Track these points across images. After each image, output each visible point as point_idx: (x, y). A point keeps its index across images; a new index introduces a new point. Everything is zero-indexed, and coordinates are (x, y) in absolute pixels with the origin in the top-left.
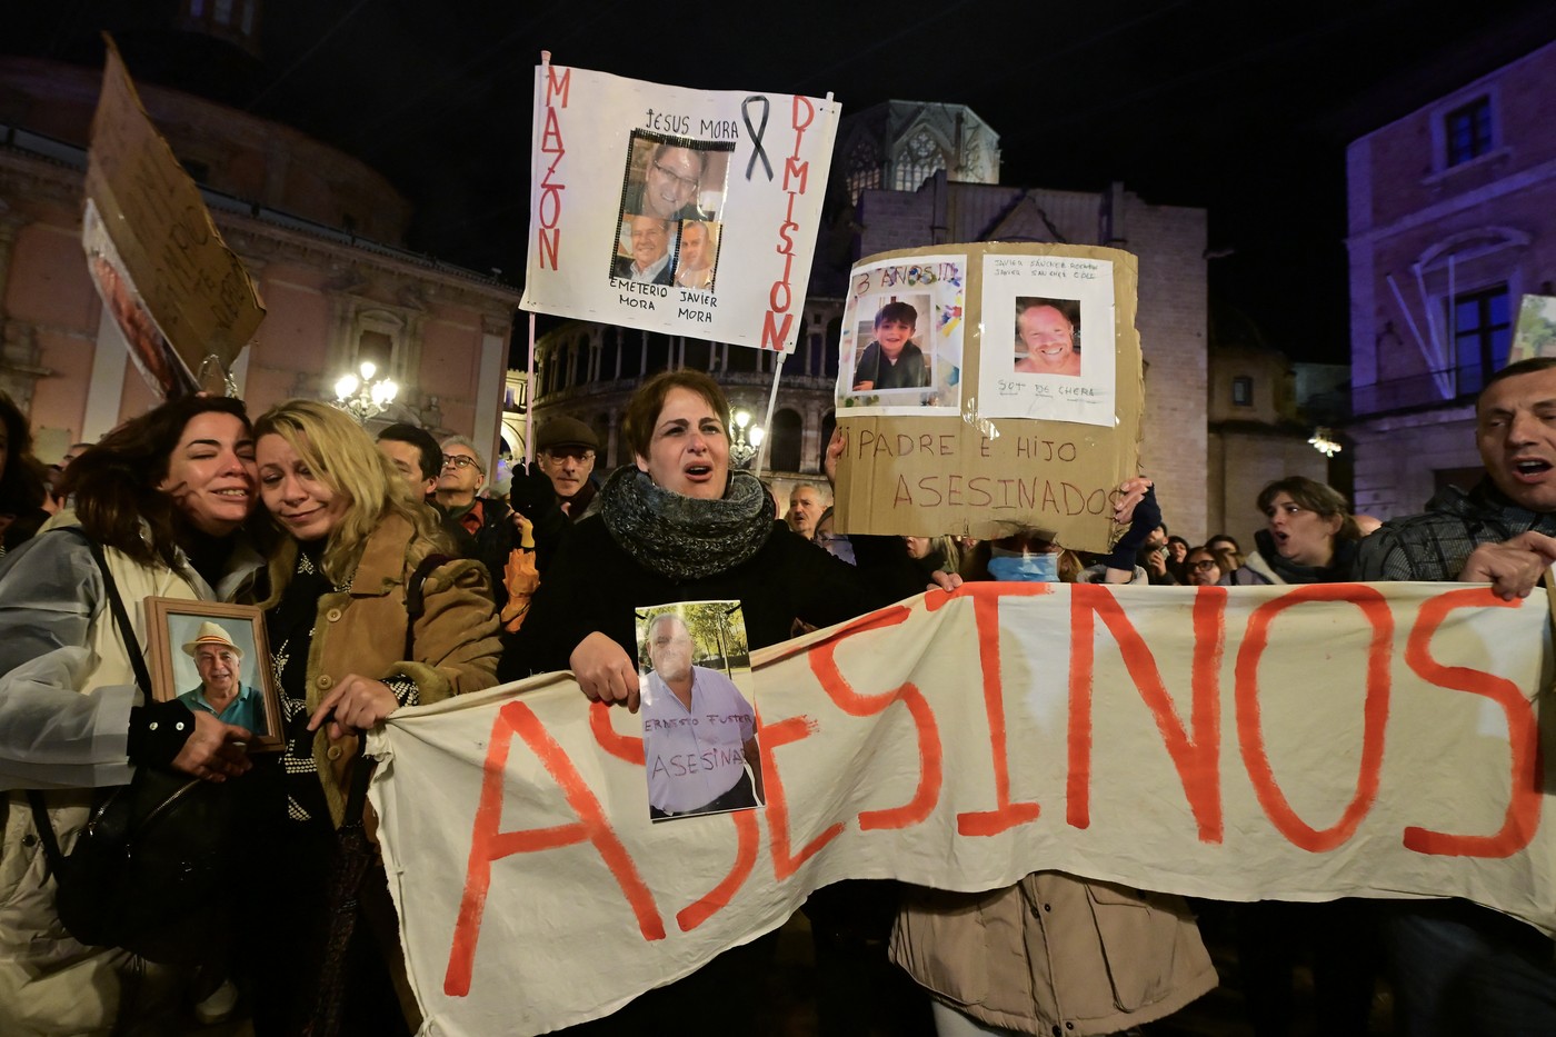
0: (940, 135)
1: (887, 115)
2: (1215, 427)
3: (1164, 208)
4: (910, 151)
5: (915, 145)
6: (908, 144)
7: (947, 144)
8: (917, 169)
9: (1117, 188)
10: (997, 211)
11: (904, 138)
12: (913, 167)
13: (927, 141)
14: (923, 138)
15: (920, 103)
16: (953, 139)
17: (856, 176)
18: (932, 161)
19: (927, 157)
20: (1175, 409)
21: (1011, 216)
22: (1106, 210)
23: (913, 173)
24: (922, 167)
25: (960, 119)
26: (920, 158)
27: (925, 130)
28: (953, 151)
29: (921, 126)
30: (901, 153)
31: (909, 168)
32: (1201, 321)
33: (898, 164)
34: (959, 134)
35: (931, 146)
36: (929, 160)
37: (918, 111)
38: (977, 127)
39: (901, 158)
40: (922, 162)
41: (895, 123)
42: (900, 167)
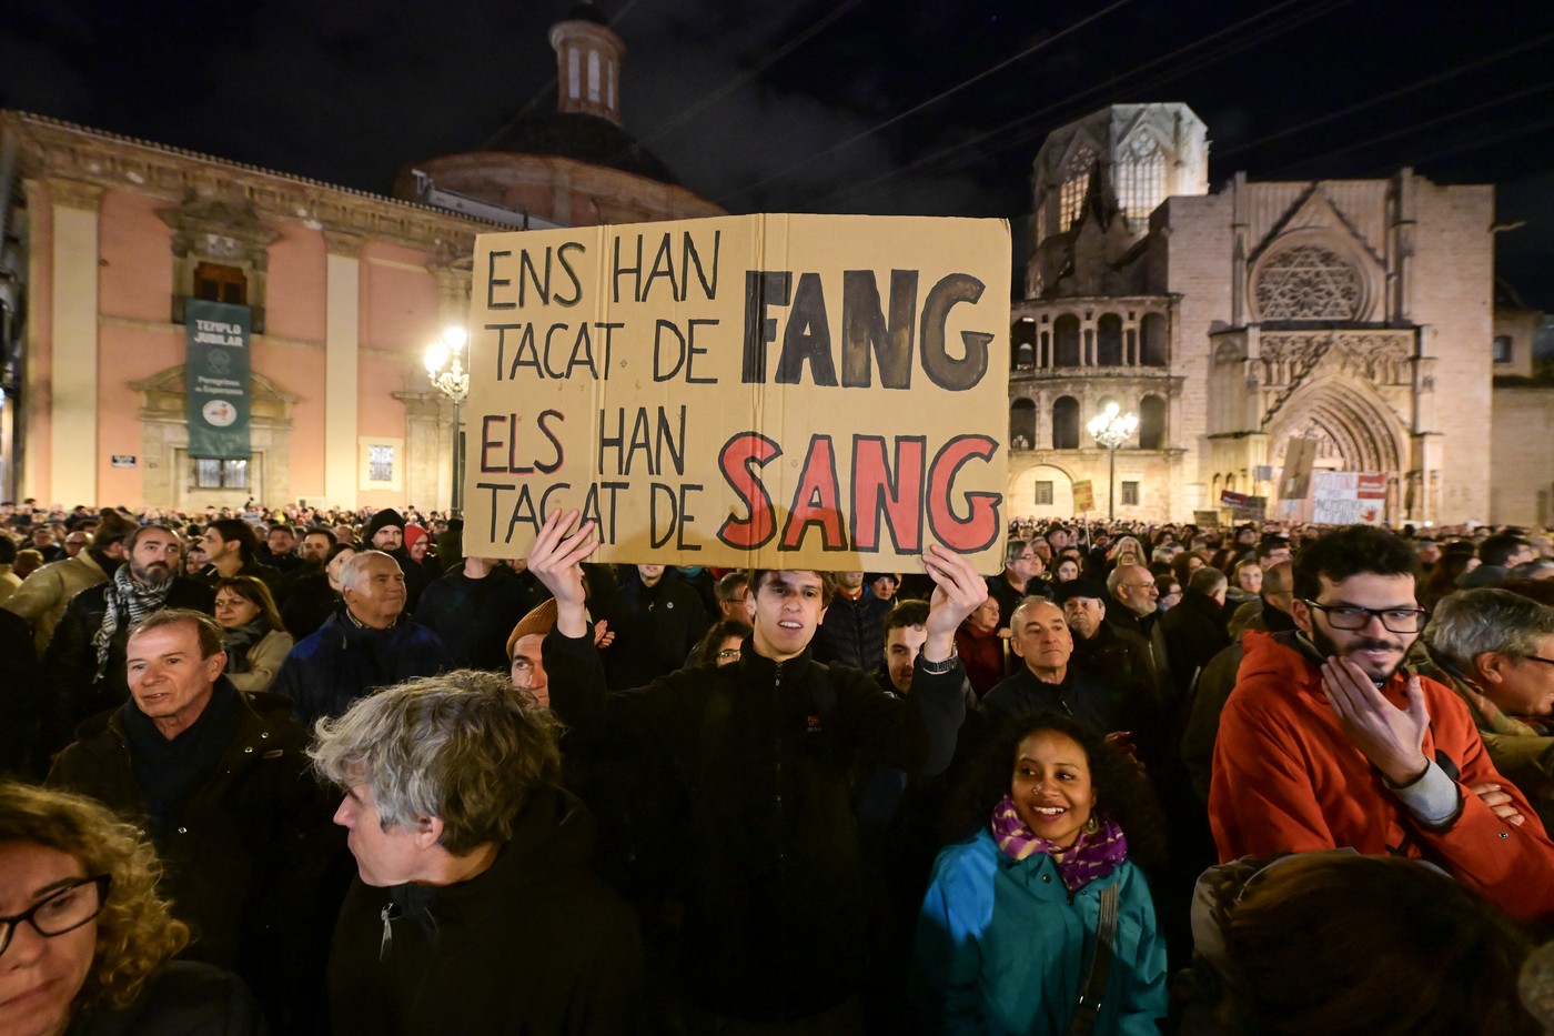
0: (1161, 135)
1: (1110, 120)
2: (1499, 382)
3: (1452, 189)
4: (1132, 152)
5: (1136, 145)
6: (1130, 145)
7: (1167, 143)
8: (1139, 167)
9: (1407, 173)
10: (1288, 205)
11: (1127, 140)
12: (1135, 165)
13: (1147, 142)
14: (1144, 138)
15: (1141, 106)
16: (1172, 135)
17: (1079, 179)
18: (1152, 159)
19: (1148, 155)
20: (1460, 372)
21: (1302, 209)
22: (1395, 195)
23: (1135, 171)
24: (1144, 165)
25: (1178, 117)
26: (1141, 157)
27: (1145, 130)
28: (1171, 147)
29: (1141, 128)
30: (1123, 154)
31: (1131, 167)
32: (1486, 291)
33: (1121, 164)
34: (1177, 132)
35: (1151, 145)
36: (1149, 158)
37: (1139, 113)
38: (1191, 123)
39: (1124, 159)
40: (1143, 160)
41: (1117, 127)
42: (1123, 167)
